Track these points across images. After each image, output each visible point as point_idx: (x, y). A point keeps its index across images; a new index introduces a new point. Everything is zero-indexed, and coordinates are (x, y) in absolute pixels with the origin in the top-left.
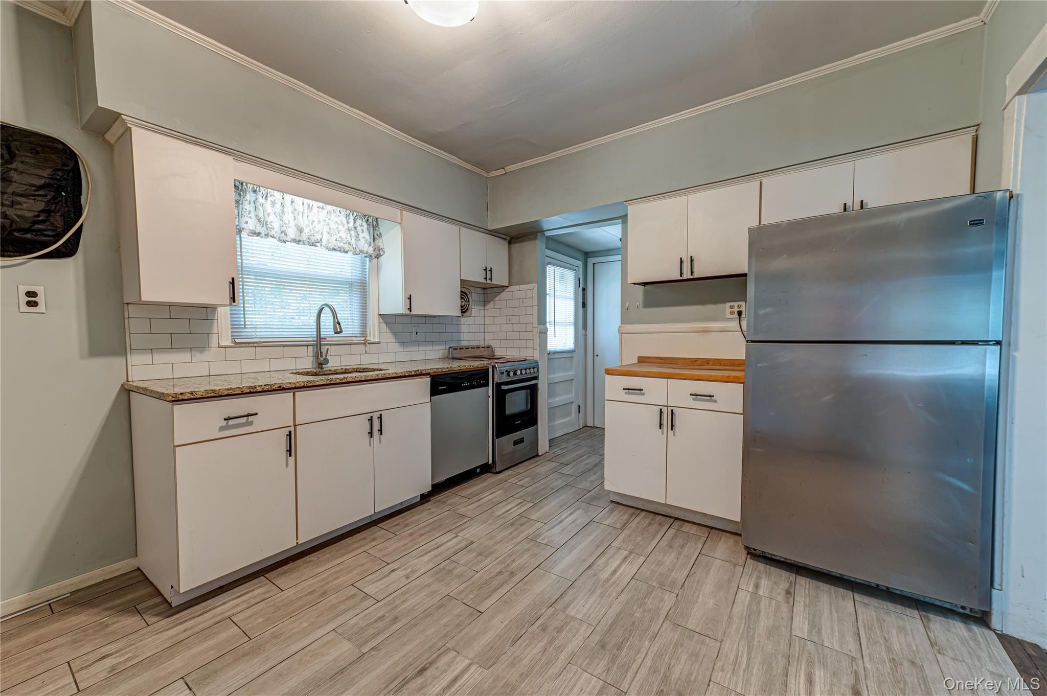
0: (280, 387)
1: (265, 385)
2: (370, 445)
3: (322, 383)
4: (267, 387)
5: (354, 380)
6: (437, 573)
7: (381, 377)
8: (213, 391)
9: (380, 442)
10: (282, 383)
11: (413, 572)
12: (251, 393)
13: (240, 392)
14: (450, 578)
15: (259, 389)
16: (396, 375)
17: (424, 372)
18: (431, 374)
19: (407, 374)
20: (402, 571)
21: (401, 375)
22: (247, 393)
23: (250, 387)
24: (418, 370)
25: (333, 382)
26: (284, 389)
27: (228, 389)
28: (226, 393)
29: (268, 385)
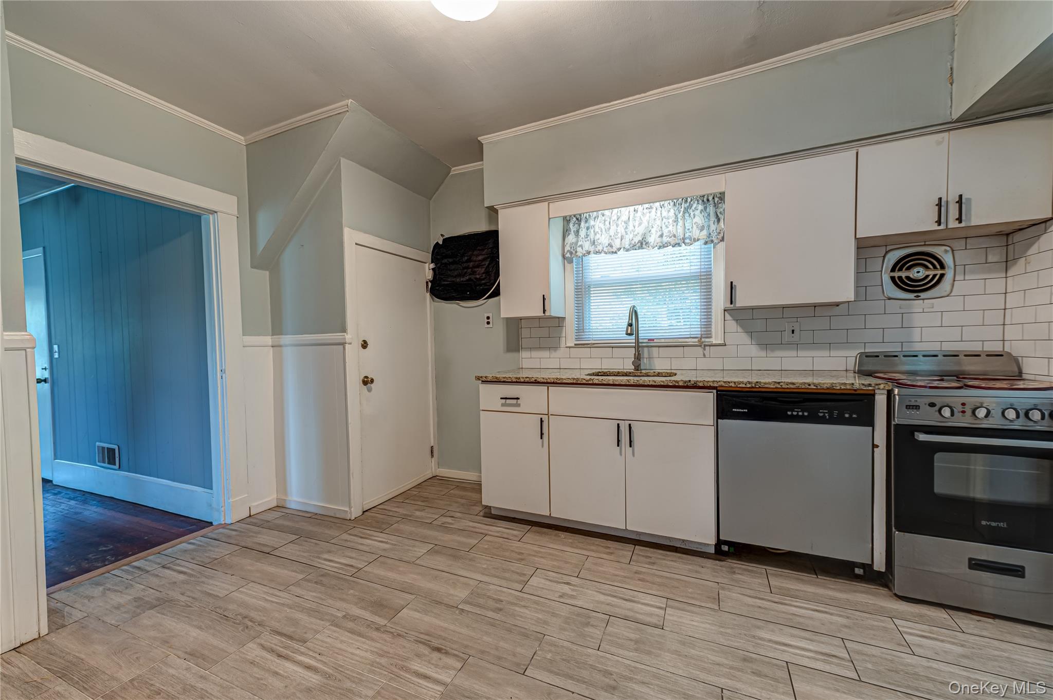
0: (536, 380)
1: (526, 378)
2: (621, 454)
3: (569, 382)
4: (528, 379)
5: (600, 383)
6: (578, 615)
7: (632, 383)
8: (496, 378)
9: (633, 455)
10: (537, 378)
11: (572, 597)
12: (517, 382)
13: (510, 381)
14: (575, 628)
15: (522, 380)
16: (654, 384)
17: (701, 384)
18: (718, 388)
19: (671, 384)
20: (570, 588)
21: (662, 384)
22: (514, 382)
23: (516, 378)
24: (690, 381)
25: (579, 382)
26: (539, 383)
27: (504, 378)
28: (503, 380)
29: (528, 377)
